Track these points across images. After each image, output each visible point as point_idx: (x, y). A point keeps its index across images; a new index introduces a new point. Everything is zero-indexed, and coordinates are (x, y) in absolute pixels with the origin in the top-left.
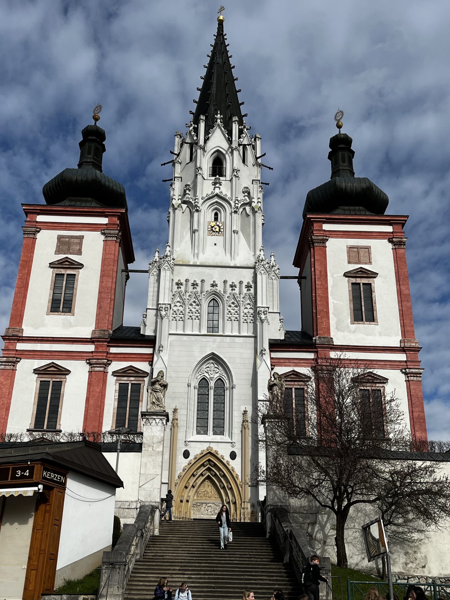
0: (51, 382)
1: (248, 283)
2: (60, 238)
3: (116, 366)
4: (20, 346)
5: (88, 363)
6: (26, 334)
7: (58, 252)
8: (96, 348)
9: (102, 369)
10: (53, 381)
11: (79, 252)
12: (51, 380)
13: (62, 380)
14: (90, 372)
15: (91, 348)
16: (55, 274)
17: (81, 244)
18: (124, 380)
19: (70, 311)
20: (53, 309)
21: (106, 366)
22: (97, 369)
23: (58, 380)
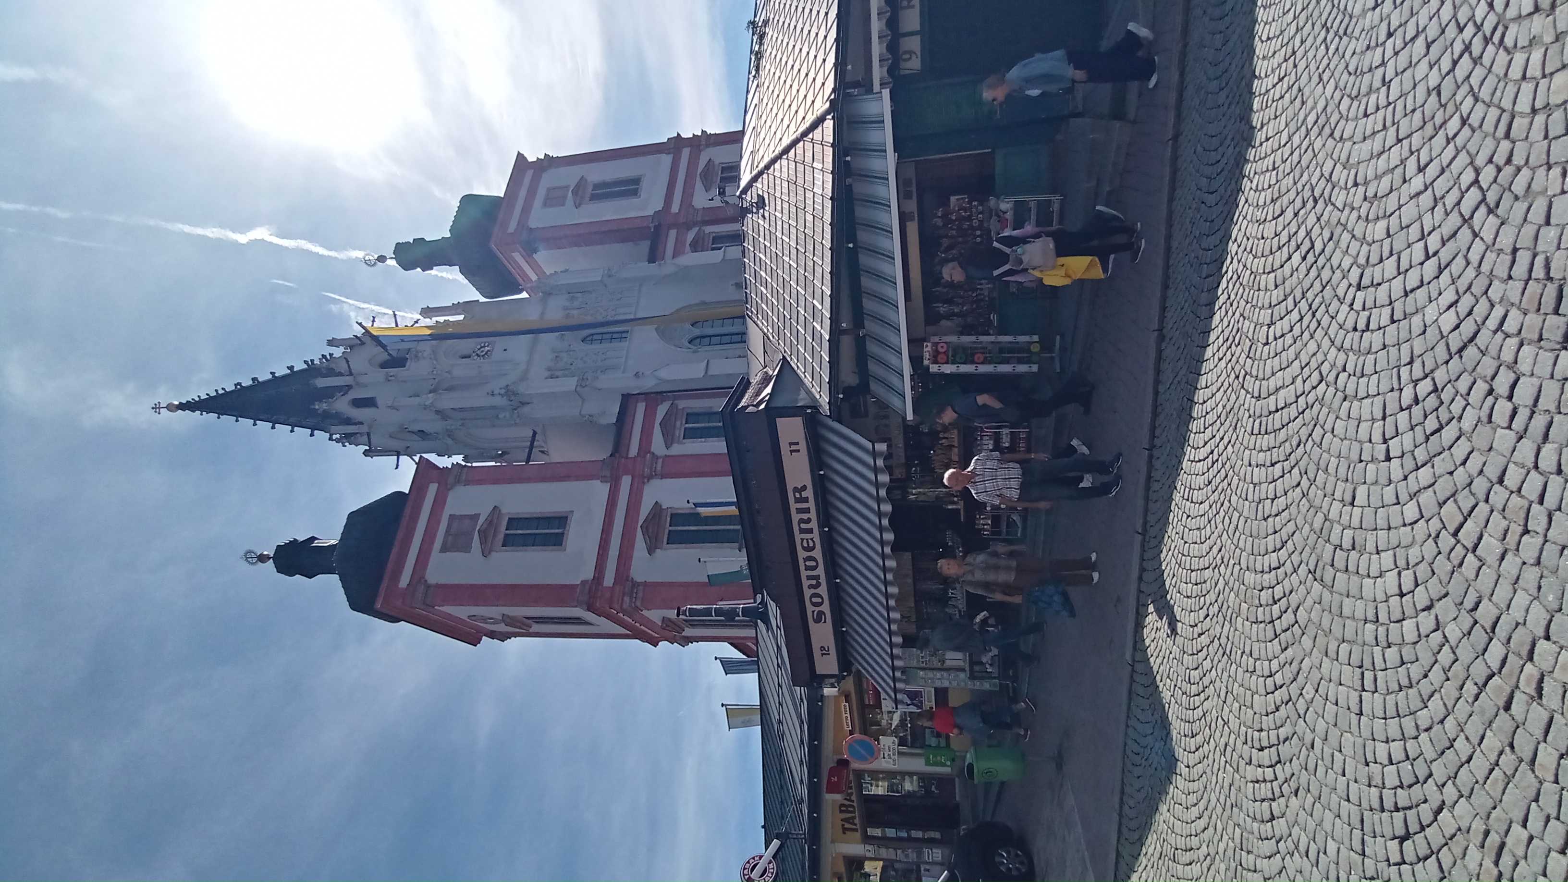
0: (671, 528)
2: (444, 548)
3: (658, 444)
4: (609, 580)
5: (648, 481)
6: (590, 575)
7: (467, 549)
8: (626, 475)
9: (660, 462)
10: (670, 525)
11: (474, 518)
12: (668, 528)
13: (669, 514)
14: (663, 476)
15: (626, 481)
16: (504, 547)
17: (461, 517)
18: (679, 433)
19: (565, 518)
20: (557, 541)
21: (655, 457)
22: (659, 468)
23: (669, 519)
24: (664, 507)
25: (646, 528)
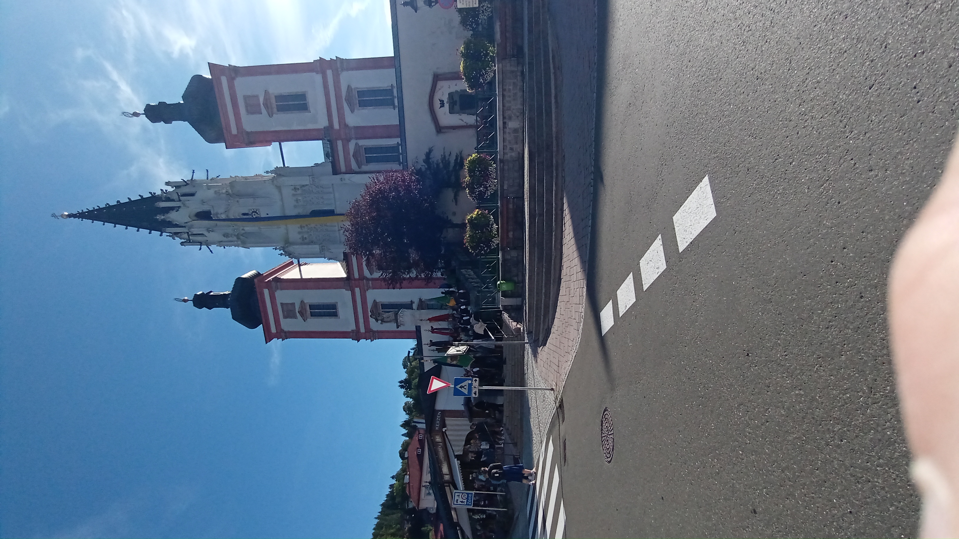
1: (293, 190)
2: (285, 317)
3: (367, 273)
4: (362, 330)
5: (367, 290)
6: (353, 327)
7: (295, 317)
8: (357, 287)
9: (370, 282)
10: (382, 309)
11: (293, 304)
13: (380, 304)
14: (373, 289)
15: (357, 290)
16: (312, 317)
17: (287, 304)
19: (335, 305)
20: (335, 315)
21: (368, 279)
22: (371, 285)
23: (381, 306)
24: (377, 301)
25: (372, 311)
